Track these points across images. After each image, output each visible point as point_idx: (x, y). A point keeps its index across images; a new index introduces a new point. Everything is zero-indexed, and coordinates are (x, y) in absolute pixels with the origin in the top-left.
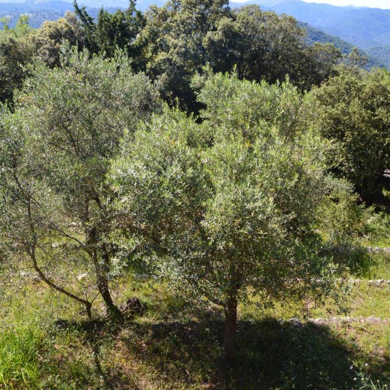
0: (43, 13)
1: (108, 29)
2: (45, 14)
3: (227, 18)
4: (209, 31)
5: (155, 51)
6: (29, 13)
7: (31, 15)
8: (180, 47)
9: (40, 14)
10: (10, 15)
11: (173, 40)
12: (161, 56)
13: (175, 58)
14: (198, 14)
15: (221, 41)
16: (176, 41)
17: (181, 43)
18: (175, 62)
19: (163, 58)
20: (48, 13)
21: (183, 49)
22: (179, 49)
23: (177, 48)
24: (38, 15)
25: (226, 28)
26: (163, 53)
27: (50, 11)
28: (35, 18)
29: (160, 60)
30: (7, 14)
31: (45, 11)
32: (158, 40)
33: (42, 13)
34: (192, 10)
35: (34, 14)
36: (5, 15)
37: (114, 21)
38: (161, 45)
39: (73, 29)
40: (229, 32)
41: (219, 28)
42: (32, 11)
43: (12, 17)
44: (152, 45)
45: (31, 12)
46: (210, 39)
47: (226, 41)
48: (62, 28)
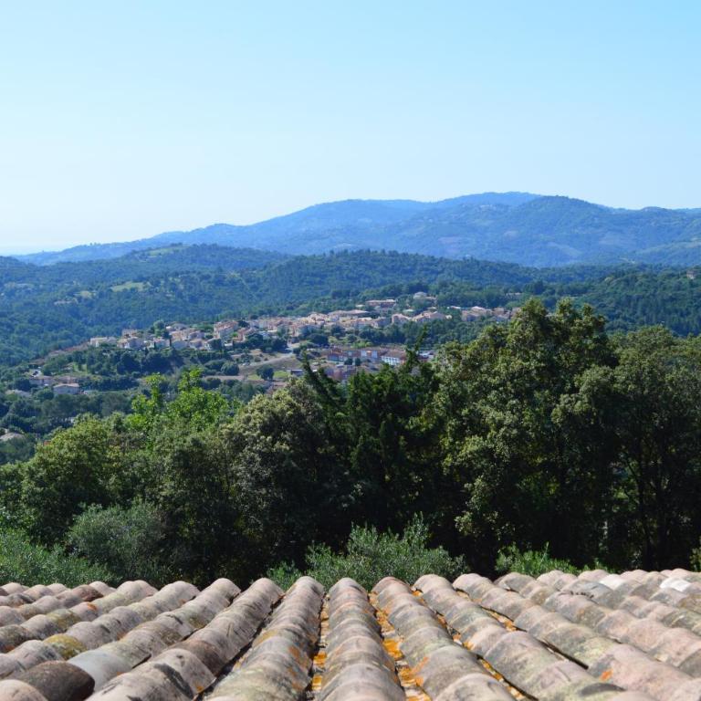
0: (171, 279)
1: (367, 406)
2: (176, 280)
3: (598, 368)
4: (565, 393)
5: (460, 434)
6: (135, 281)
7: (140, 286)
8: (509, 426)
9: (163, 282)
10: (91, 290)
11: (493, 413)
12: (472, 445)
13: (501, 447)
14: (539, 361)
15: (588, 413)
16: (499, 415)
17: (509, 418)
18: (500, 454)
19: (476, 448)
20: (182, 279)
21: (515, 431)
22: (505, 431)
23: (503, 430)
24: (157, 284)
25: (596, 388)
26: (476, 438)
27: (188, 272)
28: (151, 293)
29: (471, 453)
30: (82, 289)
31: (176, 275)
32: (465, 412)
33: (166, 280)
34: (527, 352)
35: (148, 283)
36: (77, 290)
37: (377, 389)
38: (471, 422)
39: (303, 410)
40: (602, 395)
41: (583, 388)
42: (145, 276)
43: (95, 293)
44: (453, 422)
45: (141, 279)
46: (564, 411)
47: (598, 413)
48: (283, 411)
